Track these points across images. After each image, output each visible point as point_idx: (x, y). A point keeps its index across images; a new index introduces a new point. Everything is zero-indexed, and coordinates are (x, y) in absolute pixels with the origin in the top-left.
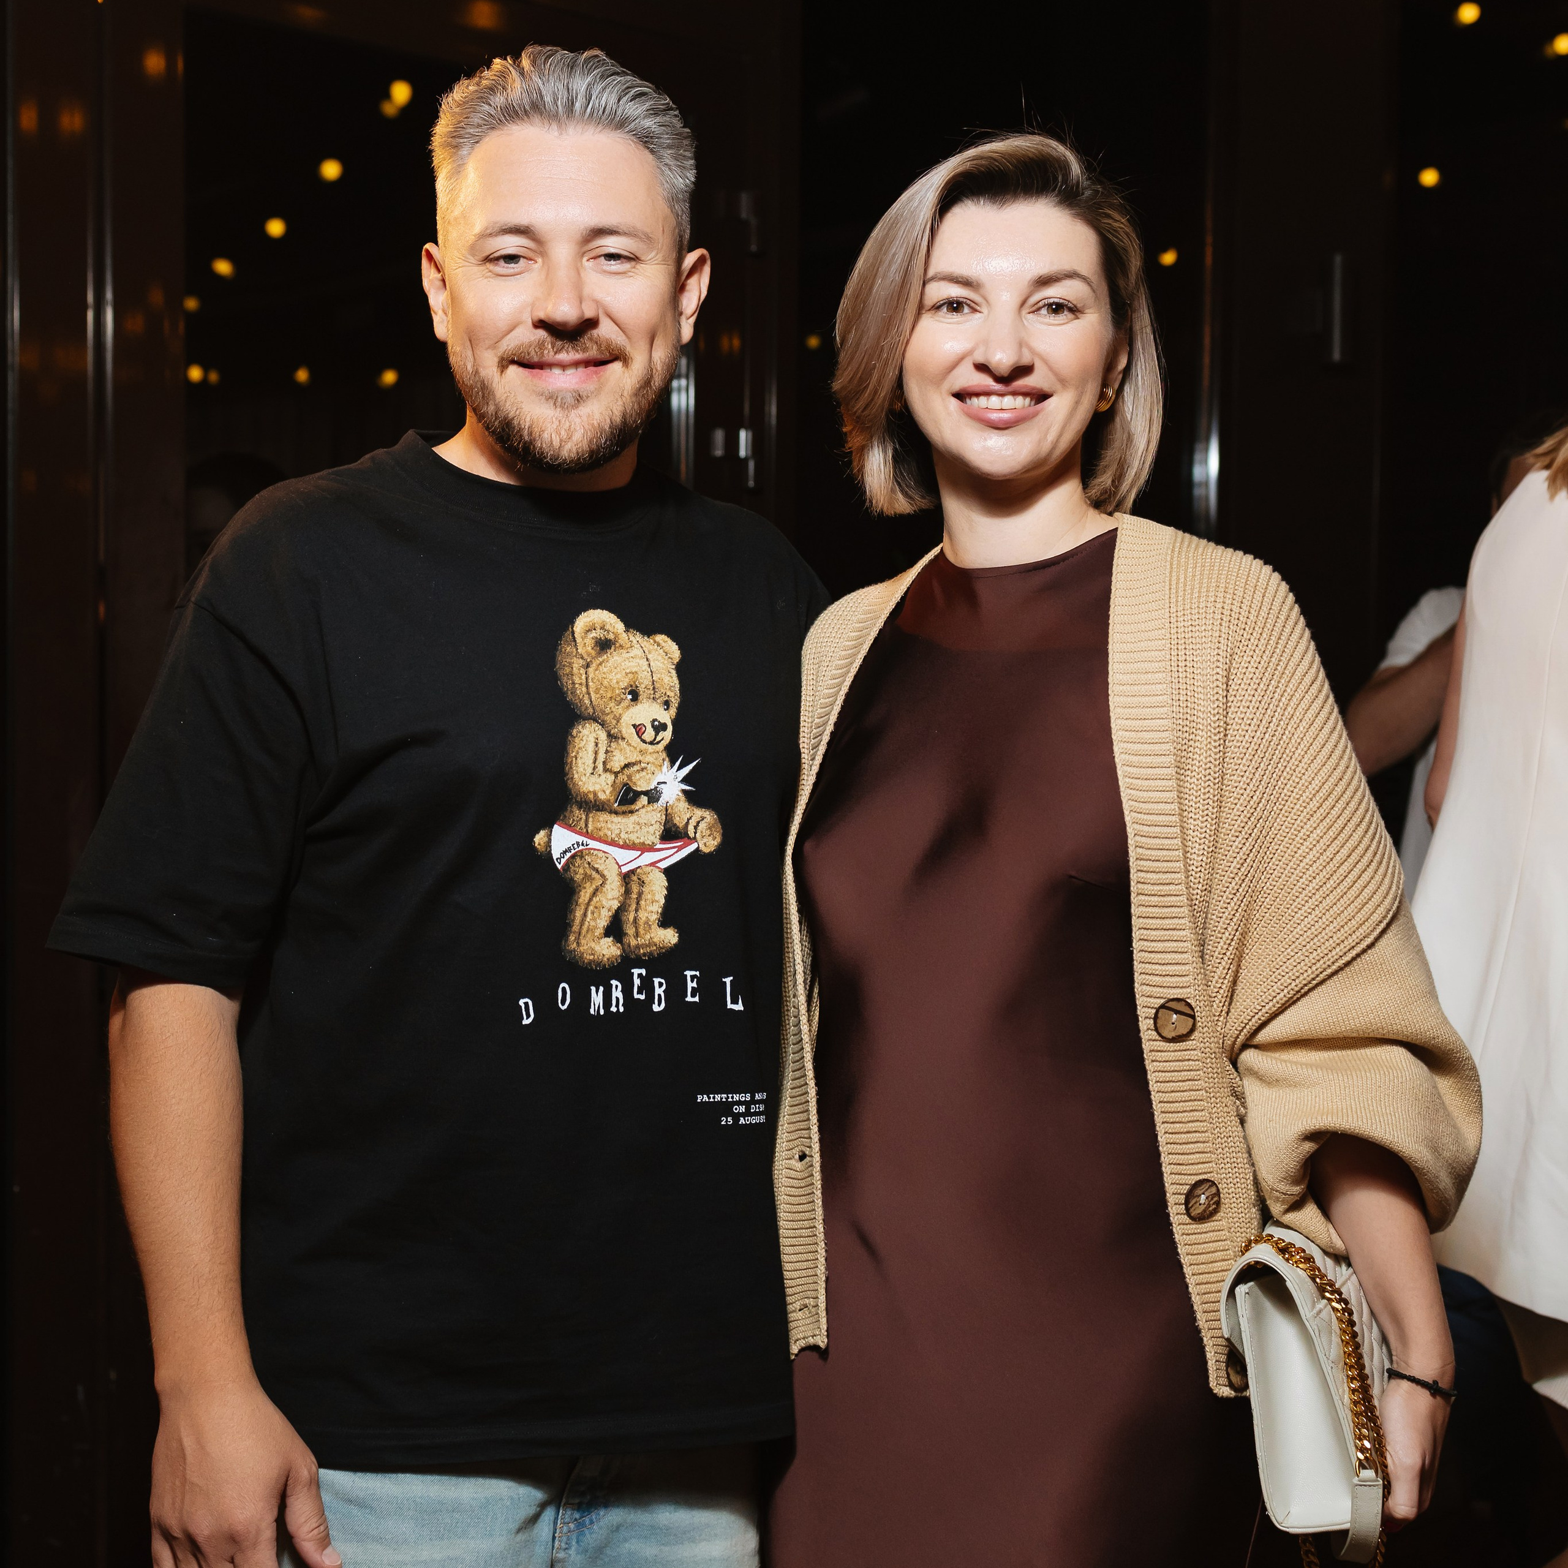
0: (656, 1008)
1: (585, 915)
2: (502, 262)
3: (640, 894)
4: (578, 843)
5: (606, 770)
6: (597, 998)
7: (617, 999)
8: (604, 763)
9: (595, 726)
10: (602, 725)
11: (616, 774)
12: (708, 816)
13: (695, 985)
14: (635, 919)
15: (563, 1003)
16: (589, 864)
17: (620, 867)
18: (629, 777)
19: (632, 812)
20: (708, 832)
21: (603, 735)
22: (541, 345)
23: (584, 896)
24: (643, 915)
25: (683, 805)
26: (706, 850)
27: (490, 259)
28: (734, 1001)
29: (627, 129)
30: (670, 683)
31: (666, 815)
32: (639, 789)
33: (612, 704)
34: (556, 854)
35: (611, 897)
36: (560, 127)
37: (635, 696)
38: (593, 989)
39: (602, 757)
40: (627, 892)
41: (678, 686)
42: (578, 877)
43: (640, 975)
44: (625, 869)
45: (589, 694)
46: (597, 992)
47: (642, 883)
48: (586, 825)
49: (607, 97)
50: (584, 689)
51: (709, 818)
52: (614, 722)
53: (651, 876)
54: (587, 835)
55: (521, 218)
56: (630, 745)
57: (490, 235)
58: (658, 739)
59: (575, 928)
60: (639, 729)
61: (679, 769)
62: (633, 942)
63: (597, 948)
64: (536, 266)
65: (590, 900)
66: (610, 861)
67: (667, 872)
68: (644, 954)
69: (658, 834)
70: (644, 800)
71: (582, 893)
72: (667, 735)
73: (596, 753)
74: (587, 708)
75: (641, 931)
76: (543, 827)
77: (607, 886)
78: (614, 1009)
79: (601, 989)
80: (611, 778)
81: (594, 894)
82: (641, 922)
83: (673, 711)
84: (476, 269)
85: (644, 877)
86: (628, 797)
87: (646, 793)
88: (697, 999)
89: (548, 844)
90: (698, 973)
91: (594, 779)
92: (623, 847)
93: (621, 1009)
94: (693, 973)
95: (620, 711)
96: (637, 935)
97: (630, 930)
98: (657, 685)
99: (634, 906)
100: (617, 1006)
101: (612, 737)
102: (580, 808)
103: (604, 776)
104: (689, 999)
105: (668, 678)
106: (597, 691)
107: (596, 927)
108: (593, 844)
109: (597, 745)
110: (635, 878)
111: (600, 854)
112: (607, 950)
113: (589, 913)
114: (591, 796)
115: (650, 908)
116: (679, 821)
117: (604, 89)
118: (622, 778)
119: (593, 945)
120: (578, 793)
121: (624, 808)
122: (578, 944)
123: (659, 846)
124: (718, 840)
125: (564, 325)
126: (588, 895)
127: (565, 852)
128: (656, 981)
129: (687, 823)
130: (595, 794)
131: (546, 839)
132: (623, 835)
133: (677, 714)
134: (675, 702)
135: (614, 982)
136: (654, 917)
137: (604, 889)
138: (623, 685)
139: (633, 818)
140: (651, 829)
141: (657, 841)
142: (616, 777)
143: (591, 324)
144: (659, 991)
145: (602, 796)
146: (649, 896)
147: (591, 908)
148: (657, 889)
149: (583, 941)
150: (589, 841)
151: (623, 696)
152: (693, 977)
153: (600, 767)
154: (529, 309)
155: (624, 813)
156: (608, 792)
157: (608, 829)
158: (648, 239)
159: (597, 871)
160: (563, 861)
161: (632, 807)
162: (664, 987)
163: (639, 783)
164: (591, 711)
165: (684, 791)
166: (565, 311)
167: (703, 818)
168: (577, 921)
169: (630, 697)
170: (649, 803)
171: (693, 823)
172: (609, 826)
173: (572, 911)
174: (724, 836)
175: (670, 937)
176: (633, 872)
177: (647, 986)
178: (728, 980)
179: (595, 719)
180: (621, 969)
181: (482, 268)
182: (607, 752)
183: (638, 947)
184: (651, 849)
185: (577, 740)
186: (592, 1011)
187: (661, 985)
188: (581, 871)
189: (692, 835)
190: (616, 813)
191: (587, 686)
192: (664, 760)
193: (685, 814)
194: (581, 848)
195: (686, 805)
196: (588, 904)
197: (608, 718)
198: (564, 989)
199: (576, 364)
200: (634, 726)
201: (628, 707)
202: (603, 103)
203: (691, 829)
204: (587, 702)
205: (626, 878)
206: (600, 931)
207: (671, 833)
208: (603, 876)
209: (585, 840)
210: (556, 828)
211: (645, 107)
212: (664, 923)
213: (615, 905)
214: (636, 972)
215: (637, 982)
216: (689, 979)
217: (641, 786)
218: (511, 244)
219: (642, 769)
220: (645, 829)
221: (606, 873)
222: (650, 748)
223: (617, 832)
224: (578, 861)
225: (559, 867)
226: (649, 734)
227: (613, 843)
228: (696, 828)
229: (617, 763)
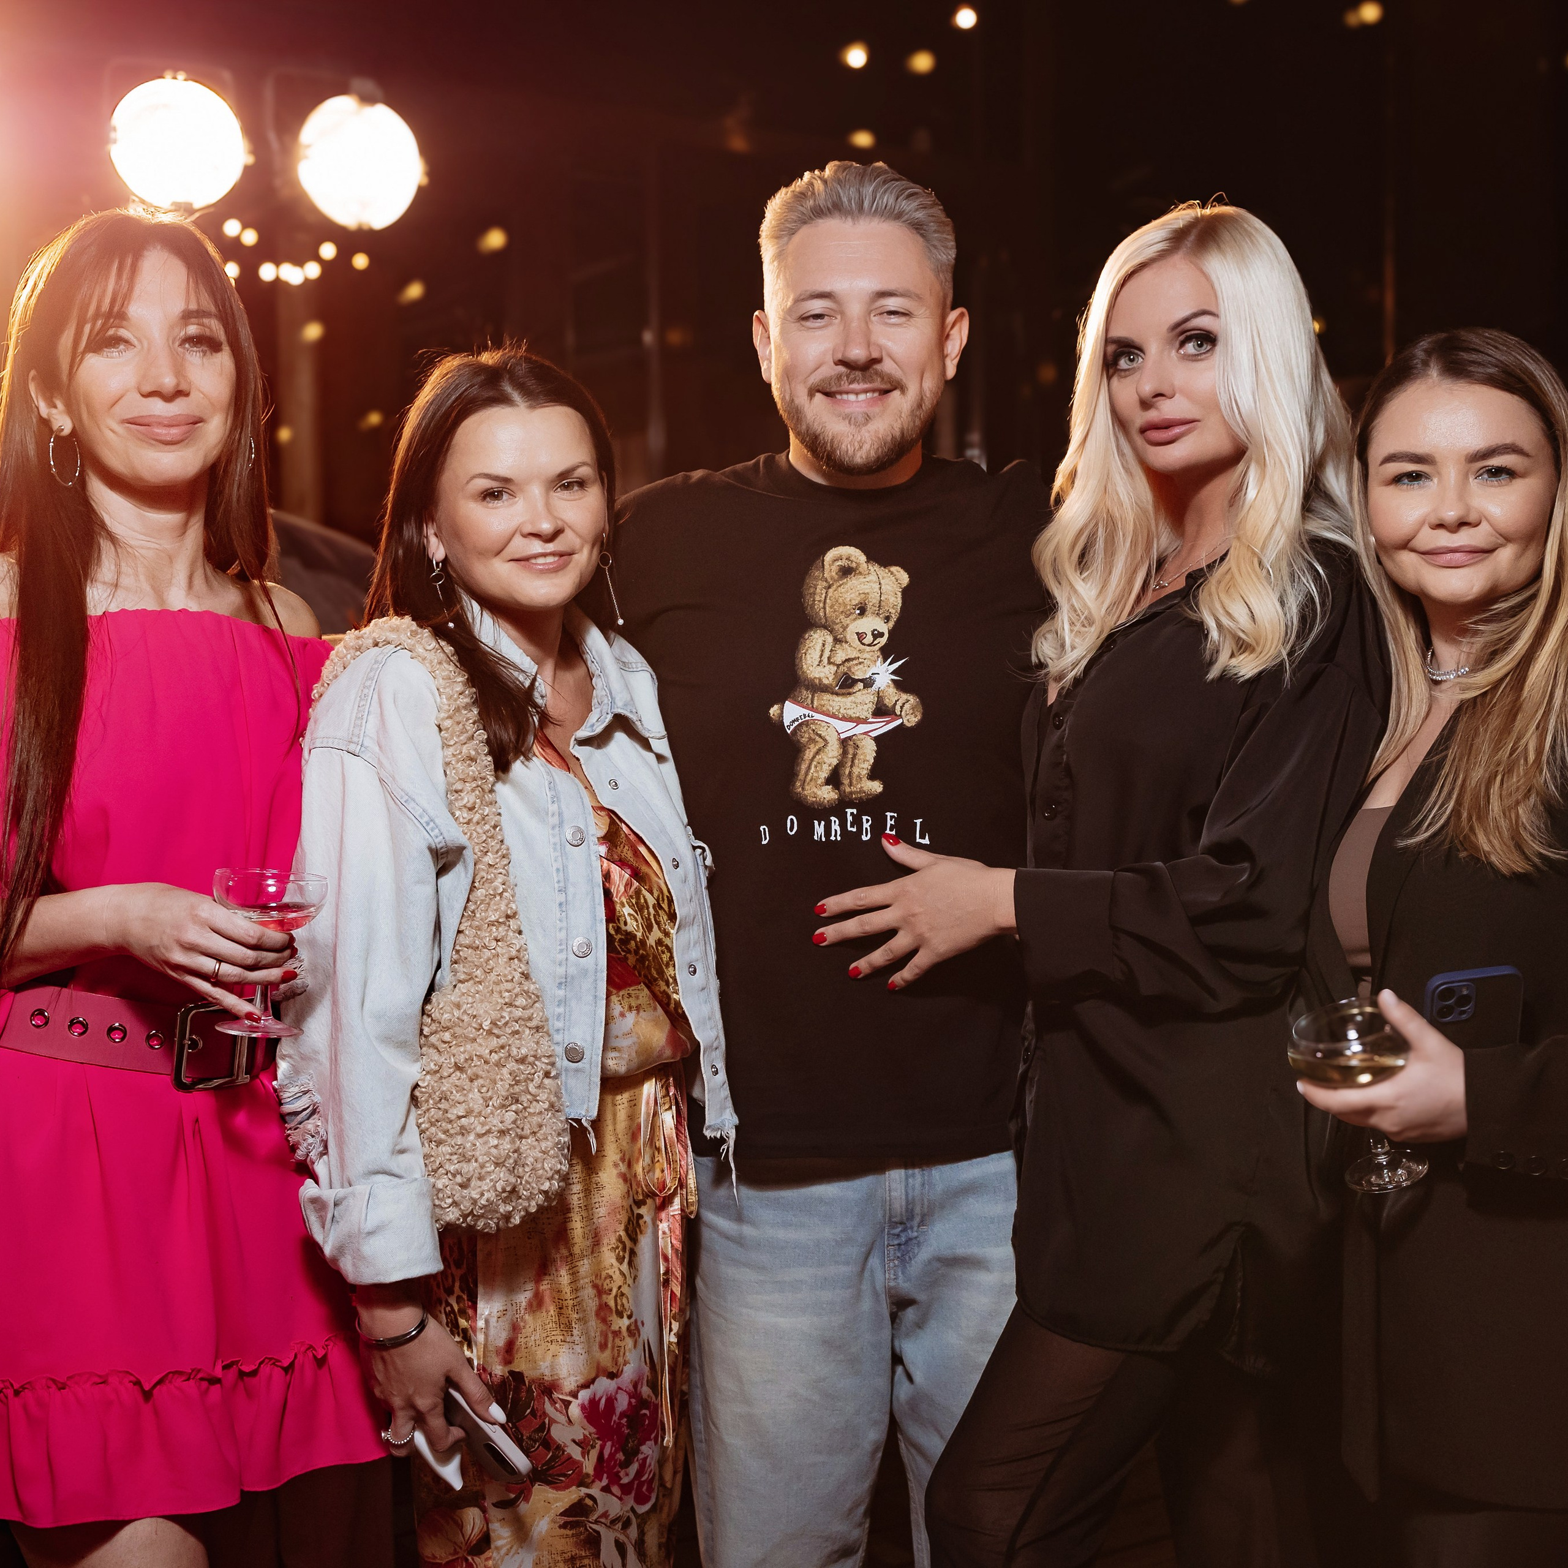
0: (864, 838)
1: (809, 768)
2: (811, 319)
3: (855, 755)
4: (805, 715)
5: (830, 663)
6: (819, 829)
7: (836, 831)
8: (829, 658)
9: (825, 632)
10: (831, 632)
11: (838, 666)
12: (912, 699)
13: (893, 822)
14: (850, 772)
15: (792, 829)
16: (814, 730)
17: (839, 734)
18: (849, 668)
19: (850, 694)
20: (911, 711)
21: (830, 639)
22: (839, 377)
23: (809, 754)
24: (856, 770)
25: (892, 690)
26: (909, 725)
27: (804, 318)
28: (922, 837)
29: (903, 219)
30: (894, 602)
31: (878, 697)
32: (856, 677)
33: (842, 617)
34: (786, 723)
35: (831, 756)
36: (853, 219)
37: (863, 611)
38: (816, 822)
39: (827, 654)
40: (845, 753)
41: (900, 605)
42: (804, 740)
43: (852, 814)
44: (843, 736)
45: (824, 608)
46: (819, 825)
47: (857, 747)
48: (812, 702)
49: (888, 199)
50: (821, 605)
51: (912, 700)
52: (841, 630)
53: (864, 743)
54: (812, 709)
55: (827, 288)
56: (850, 646)
57: (803, 300)
58: (875, 642)
59: (801, 776)
60: (860, 636)
61: (890, 664)
62: (848, 790)
63: (819, 793)
64: (837, 321)
65: (814, 757)
66: (831, 731)
67: (877, 739)
68: (856, 799)
69: (870, 711)
70: (860, 685)
71: (807, 751)
72: (883, 641)
73: (822, 651)
74: (821, 619)
75: (854, 782)
76: (776, 703)
77: (829, 748)
78: (833, 838)
79: (823, 823)
80: (834, 669)
81: (817, 753)
82: (854, 776)
83: (891, 624)
84: (793, 325)
85: (858, 743)
86: (847, 683)
87: (861, 681)
88: (894, 833)
89: (781, 715)
90: (896, 815)
91: (820, 669)
92: (841, 719)
93: (839, 838)
94: (892, 814)
95: (848, 622)
96: (851, 785)
97: (846, 782)
98: (883, 604)
99: (849, 764)
100: (836, 836)
101: (837, 641)
102: (807, 689)
103: (828, 667)
104: (888, 831)
105: (893, 599)
106: (831, 607)
107: (818, 778)
108: (817, 716)
109: (824, 645)
110: (851, 743)
111: (823, 724)
112: (827, 794)
113: (813, 766)
114: (817, 681)
115: (862, 766)
116: (889, 702)
117: (885, 191)
118: (843, 669)
119: (815, 790)
120: (806, 679)
121: (844, 691)
122: (803, 789)
123: (871, 720)
124: (919, 717)
125: (855, 362)
126: (812, 754)
127: (794, 721)
128: (865, 818)
129: (895, 704)
130: (820, 679)
131: (779, 712)
132: (842, 711)
133: (895, 627)
134: (894, 618)
135: (833, 819)
136: (865, 772)
137: (826, 750)
138: (854, 602)
139: (851, 698)
140: (866, 707)
141: (870, 716)
142: (838, 668)
143: (878, 361)
144: (866, 825)
145: (826, 681)
146: (862, 757)
147: (814, 763)
148: (868, 751)
149: (807, 787)
150: (814, 714)
151: (852, 611)
152: (892, 817)
153: (825, 661)
154: (831, 352)
155: (843, 694)
156: (831, 679)
157: (830, 706)
158: (918, 298)
159: (820, 736)
160: (792, 728)
161: (851, 690)
162: (870, 822)
163: (857, 673)
164: (823, 621)
165: (893, 680)
166: (857, 353)
167: (908, 701)
168: (803, 772)
169: (858, 612)
170: (864, 688)
171: (899, 704)
172: (831, 703)
173: (799, 765)
174: (924, 715)
175: (876, 787)
176: (850, 738)
177: (857, 821)
178: (918, 821)
179: (825, 627)
180: (838, 809)
181: (798, 324)
182: (831, 651)
183: (851, 793)
184: (865, 721)
185: (808, 642)
186: (816, 838)
187: (868, 821)
188: (807, 735)
189: (898, 713)
190: (837, 694)
191: (825, 603)
192: (878, 657)
193: (892, 696)
194: (807, 718)
195: (895, 691)
196: (812, 760)
197: (836, 627)
198: (792, 820)
199: (866, 391)
200: (857, 634)
201: (855, 620)
202: (885, 200)
203: (898, 708)
204: (822, 614)
205: (844, 743)
206: (821, 781)
207: (881, 710)
208: (825, 740)
209: (811, 713)
210: (788, 705)
211: (916, 204)
212: (872, 777)
213: (835, 762)
214: (849, 811)
215: (850, 818)
216: (889, 818)
217: (858, 675)
218: (817, 306)
219: (860, 663)
220: (860, 707)
221: (827, 738)
222: (868, 648)
223: (838, 708)
224: (805, 728)
225: (789, 732)
226: (869, 639)
227: (834, 716)
228: (902, 707)
229: (840, 657)
